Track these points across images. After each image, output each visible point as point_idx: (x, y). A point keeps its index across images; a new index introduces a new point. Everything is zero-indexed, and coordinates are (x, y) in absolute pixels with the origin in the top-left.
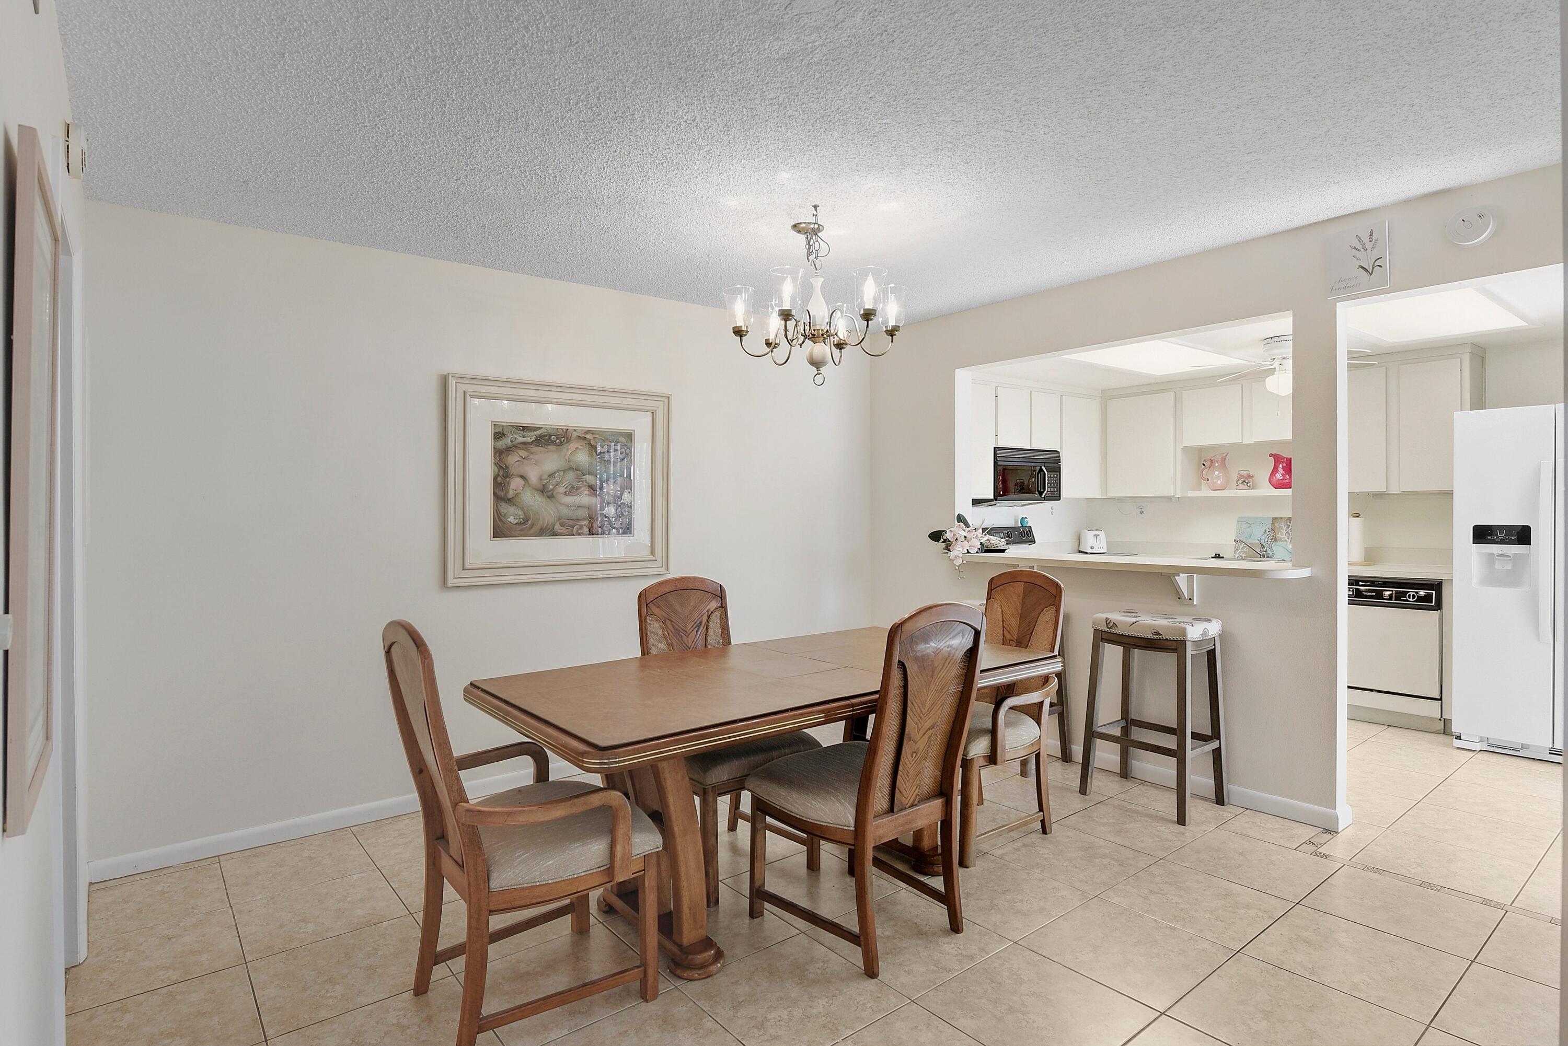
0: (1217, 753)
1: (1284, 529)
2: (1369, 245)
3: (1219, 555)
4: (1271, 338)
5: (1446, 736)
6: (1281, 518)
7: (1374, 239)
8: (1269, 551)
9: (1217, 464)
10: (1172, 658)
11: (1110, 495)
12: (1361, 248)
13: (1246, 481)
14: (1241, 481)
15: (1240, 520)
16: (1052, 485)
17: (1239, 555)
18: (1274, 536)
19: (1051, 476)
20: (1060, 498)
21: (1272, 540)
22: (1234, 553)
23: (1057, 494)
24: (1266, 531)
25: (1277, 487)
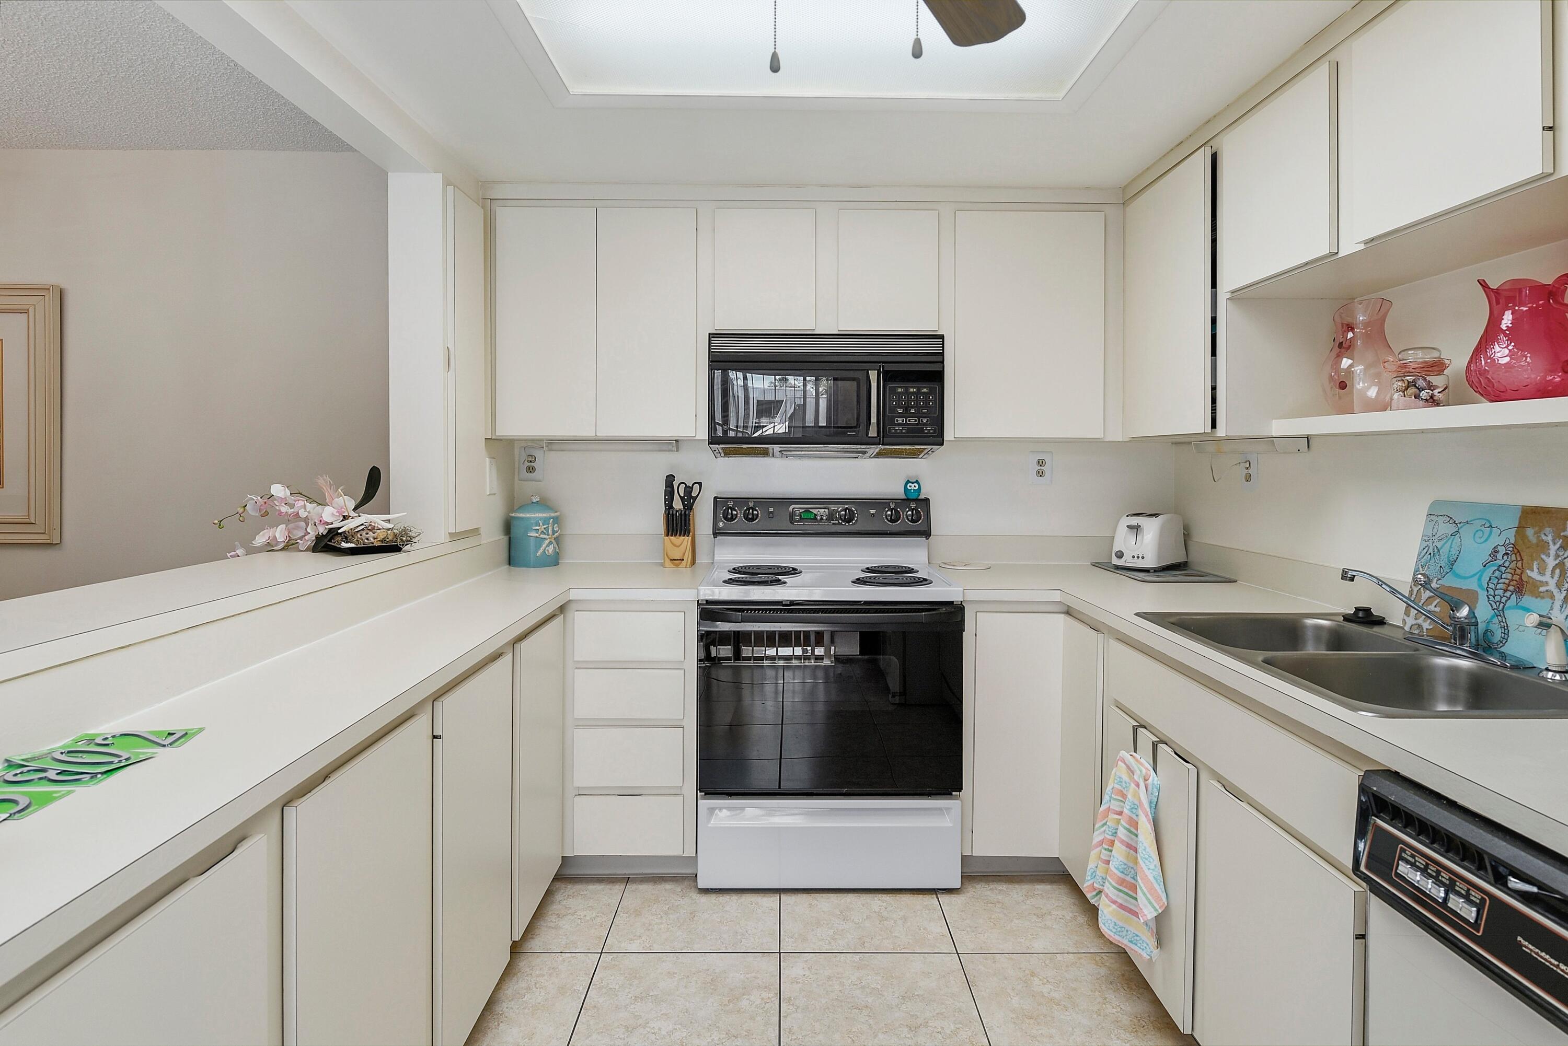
1: (1553, 549)
3: (1367, 611)
6: (1544, 512)
14: (1402, 384)
15: (1437, 512)
16: (913, 411)
17: (1415, 622)
18: (1518, 572)
19: (907, 392)
20: (941, 439)
21: (1511, 588)
22: (1405, 614)
23: (931, 429)
24: (1497, 552)
25: (1492, 397)
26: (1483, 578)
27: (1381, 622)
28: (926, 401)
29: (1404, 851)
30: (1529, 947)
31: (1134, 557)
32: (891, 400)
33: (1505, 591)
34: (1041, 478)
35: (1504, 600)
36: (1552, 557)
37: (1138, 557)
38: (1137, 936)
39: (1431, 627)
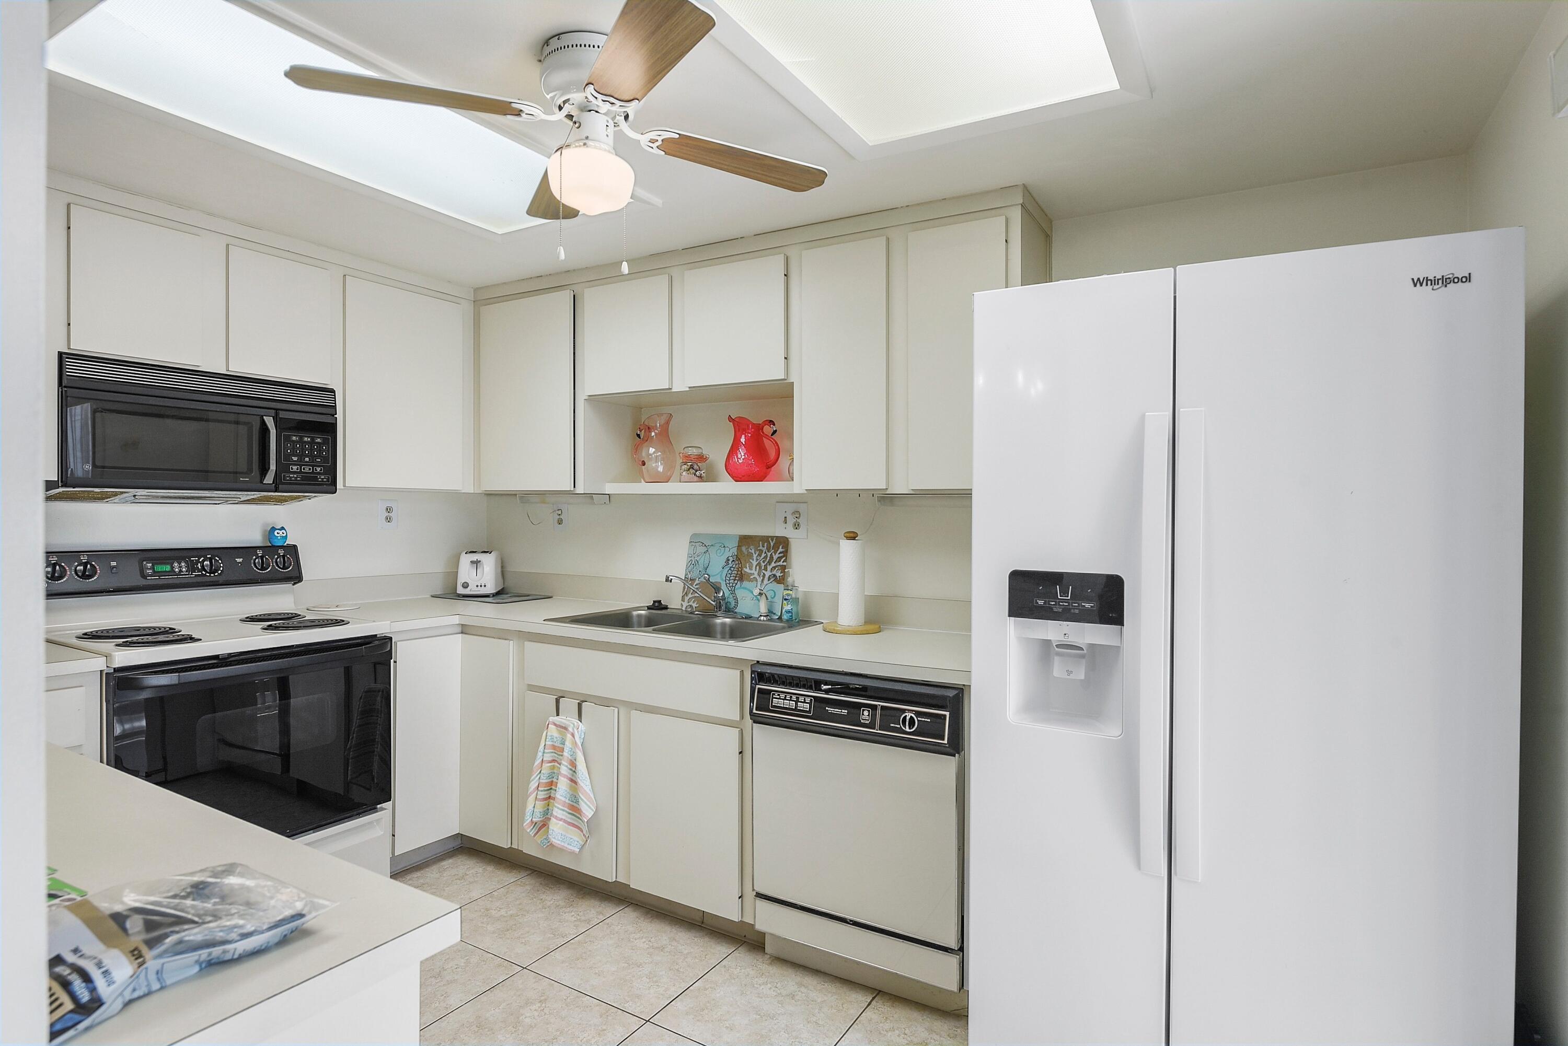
1: (755, 556)
3: (659, 602)
6: (751, 538)
8: (732, 599)
9: (655, 435)
13: (696, 465)
14: (687, 467)
15: (695, 540)
16: (307, 459)
17: (688, 604)
18: (740, 569)
19: (301, 441)
20: (334, 488)
21: (737, 578)
22: (682, 600)
23: (325, 478)
24: (729, 560)
25: (737, 479)
26: (723, 575)
27: (666, 608)
28: (320, 451)
29: (774, 694)
30: (830, 710)
31: (477, 586)
32: (286, 448)
33: (735, 580)
34: (389, 523)
35: (734, 585)
36: (755, 560)
37: (481, 586)
38: (571, 839)
39: (697, 605)
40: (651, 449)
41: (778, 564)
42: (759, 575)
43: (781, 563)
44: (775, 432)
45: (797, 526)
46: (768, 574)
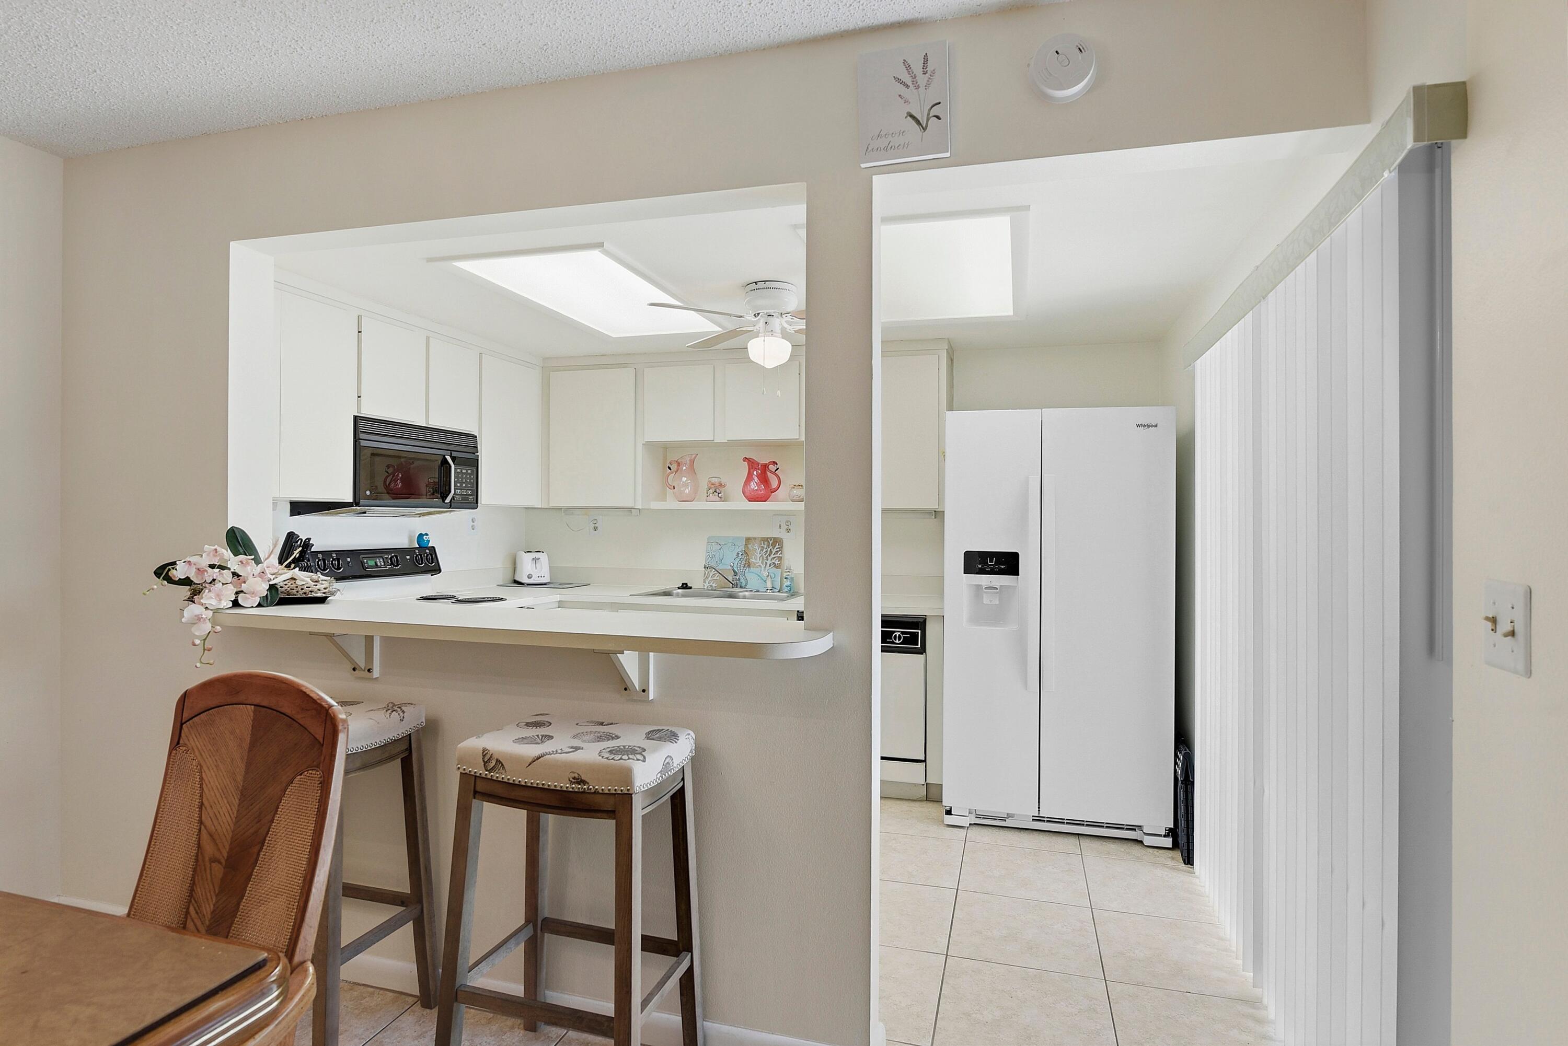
0: (687, 983)
1: (758, 551)
2: (922, 79)
3: (686, 584)
4: (756, 283)
5: (930, 804)
6: (755, 538)
7: (930, 69)
8: (742, 580)
9: (684, 468)
10: (608, 826)
11: (553, 504)
12: (910, 84)
13: (717, 490)
14: (711, 491)
16: (464, 485)
17: (709, 584)
18: (748, 560)
19: (461, 472)
20: (477, 505)
21: (747, 566)
22: (704, 583)
23: (472, 498)
24: (738, 554)
25: (751, 499)
26: (735, 564)
27: (691, 588)
28: (470, 479)
31: (539, 577)
33: (744, 567)
34: (473, 530)
35: (744, 570)
36: (758, 554)
37: (541, 577)
39: (716, 585)
40: (683, 478)
41: (777, 555)
42: (762, 563)
43: (778, 555)
44: (777, 469)
45: (788, 531)
46: (769, 562)
